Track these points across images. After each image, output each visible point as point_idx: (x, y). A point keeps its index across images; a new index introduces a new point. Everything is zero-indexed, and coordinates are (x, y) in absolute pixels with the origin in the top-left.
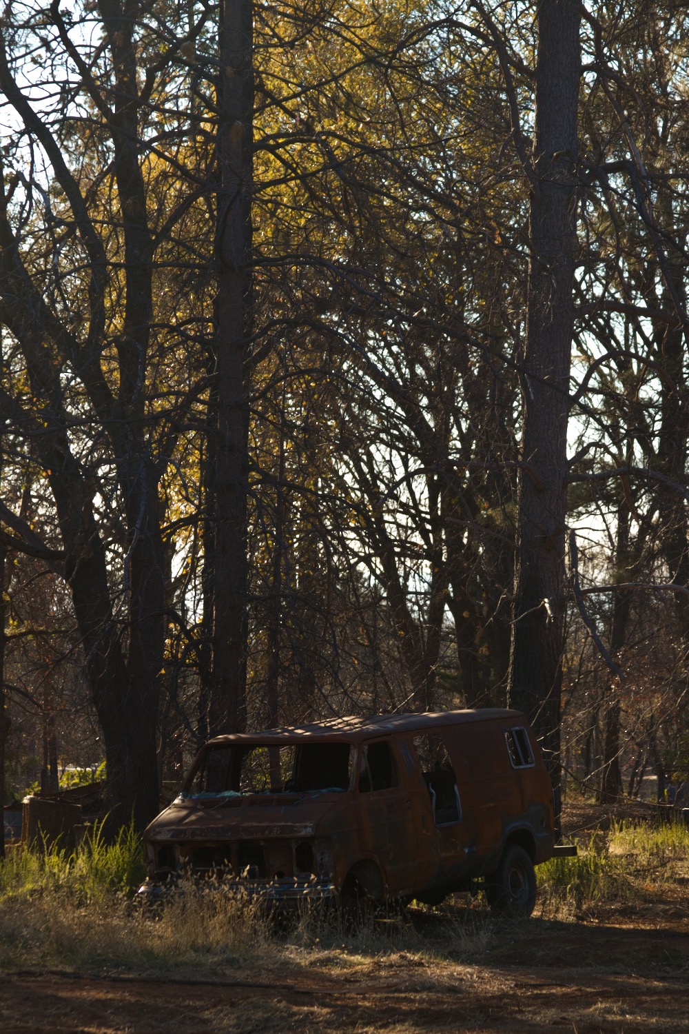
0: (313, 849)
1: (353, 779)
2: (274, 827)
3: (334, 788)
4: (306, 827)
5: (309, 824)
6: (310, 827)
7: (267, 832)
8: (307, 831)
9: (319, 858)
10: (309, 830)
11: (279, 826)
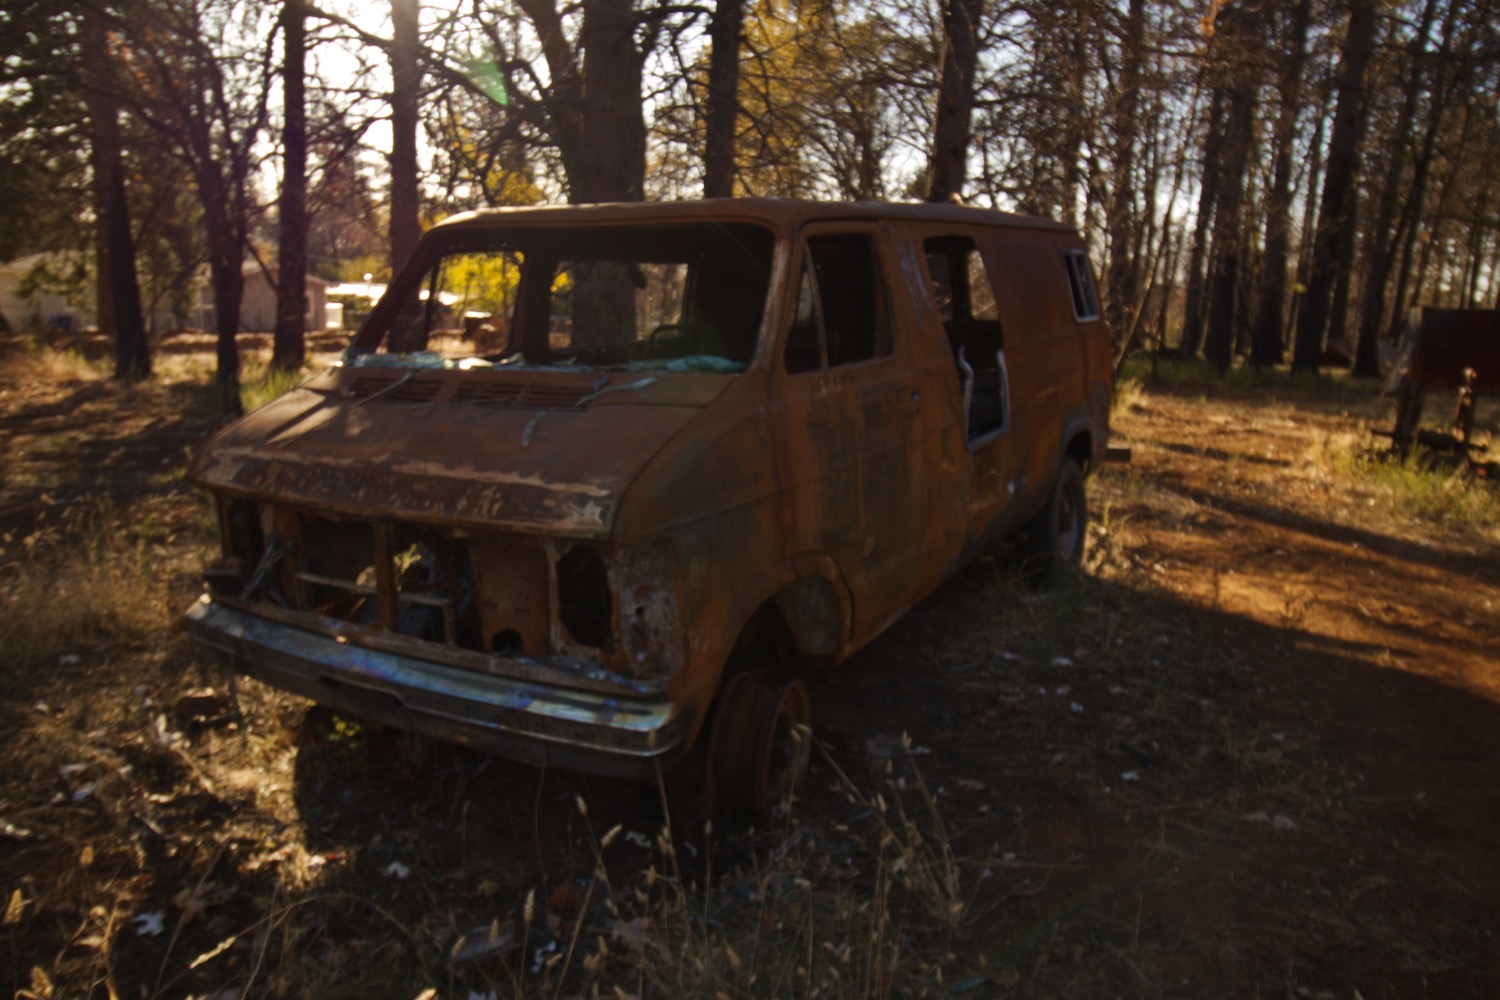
0: (610, 573)
1: (768, 333)
2: (487, 485)
3: (709, 360)
4: (582, 500)
5: (593, 491)
6: (598, 500)
7: (462, 504)
8: (585, 518)
9: (630, 609)
10: (593, 512)
11: (501, 487)
